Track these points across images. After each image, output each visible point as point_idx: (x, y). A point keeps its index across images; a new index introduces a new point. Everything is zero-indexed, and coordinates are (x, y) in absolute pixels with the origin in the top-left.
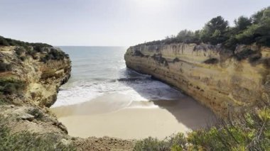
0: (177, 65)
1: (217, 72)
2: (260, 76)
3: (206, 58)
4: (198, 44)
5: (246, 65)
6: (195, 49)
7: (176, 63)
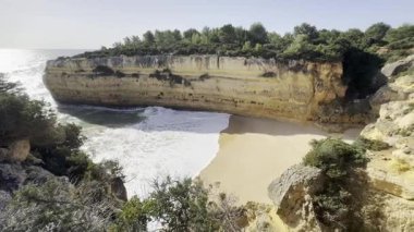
0: (208, 84)
1: (276, 84)
2: (310, 83)
3: (262, 72)
4: (247, 57)
5: (301, 75)
6: (246, 63)
7: (206, 80)
